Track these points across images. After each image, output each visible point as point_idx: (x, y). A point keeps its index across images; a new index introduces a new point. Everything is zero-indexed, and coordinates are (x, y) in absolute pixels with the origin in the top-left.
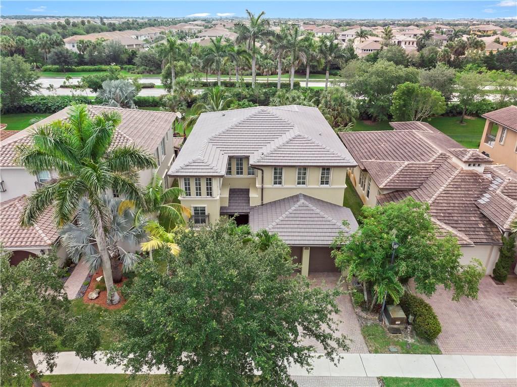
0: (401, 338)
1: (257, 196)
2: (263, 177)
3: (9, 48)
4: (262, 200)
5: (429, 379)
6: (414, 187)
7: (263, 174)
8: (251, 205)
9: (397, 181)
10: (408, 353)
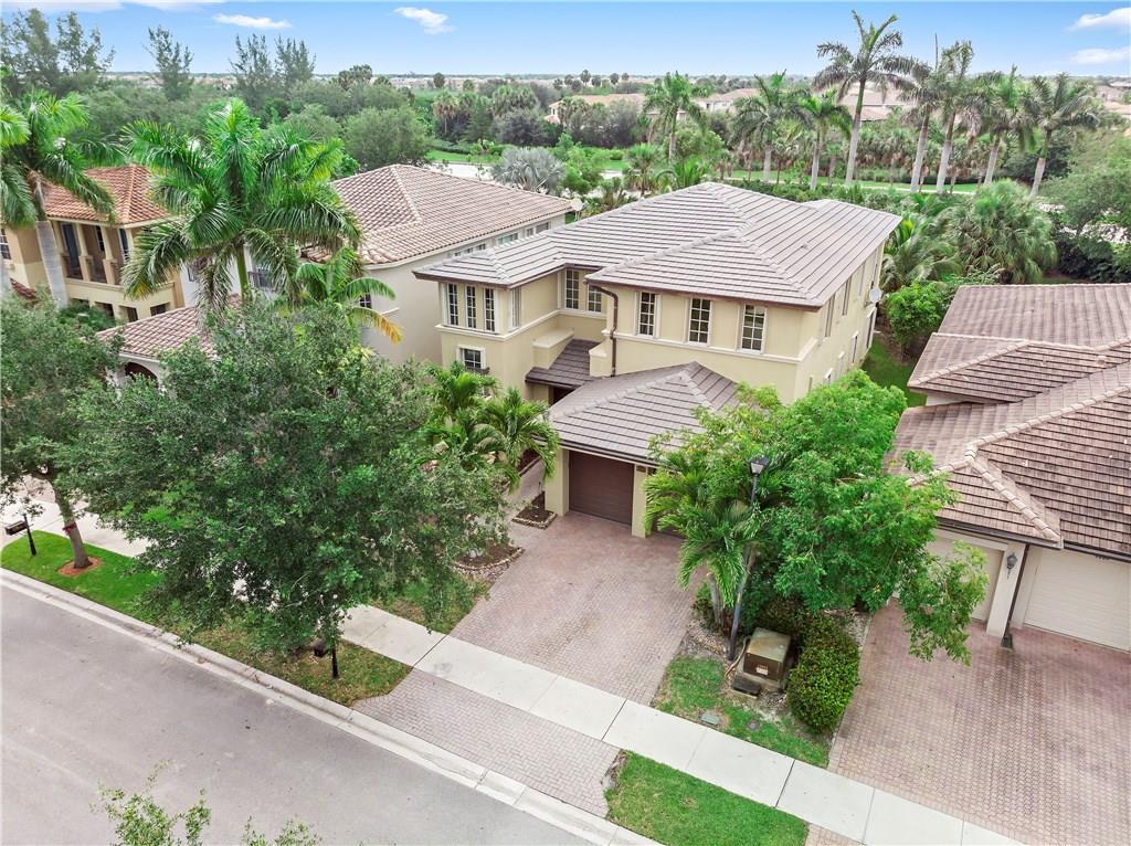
0: (750, 705)
1: (605, 355)
2: (616, 312)
3: (445, 112)
4: (614, 365)
5: (737, 797)
6: (1007, 398)
7: (616, 304)
8: (593, 373)
9: (966, 379)
10: (740, 735)
